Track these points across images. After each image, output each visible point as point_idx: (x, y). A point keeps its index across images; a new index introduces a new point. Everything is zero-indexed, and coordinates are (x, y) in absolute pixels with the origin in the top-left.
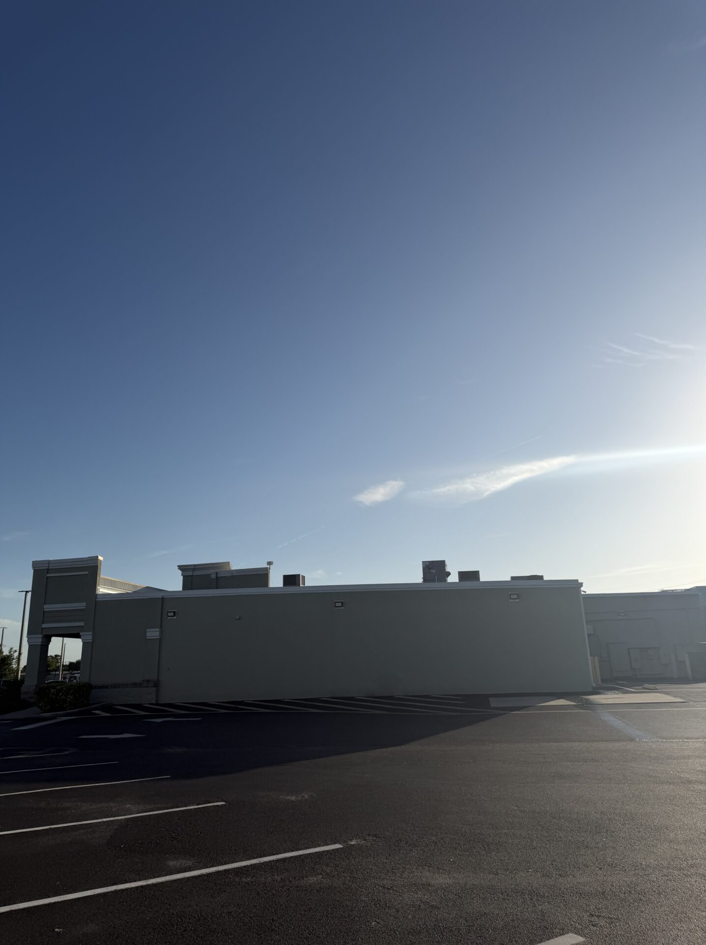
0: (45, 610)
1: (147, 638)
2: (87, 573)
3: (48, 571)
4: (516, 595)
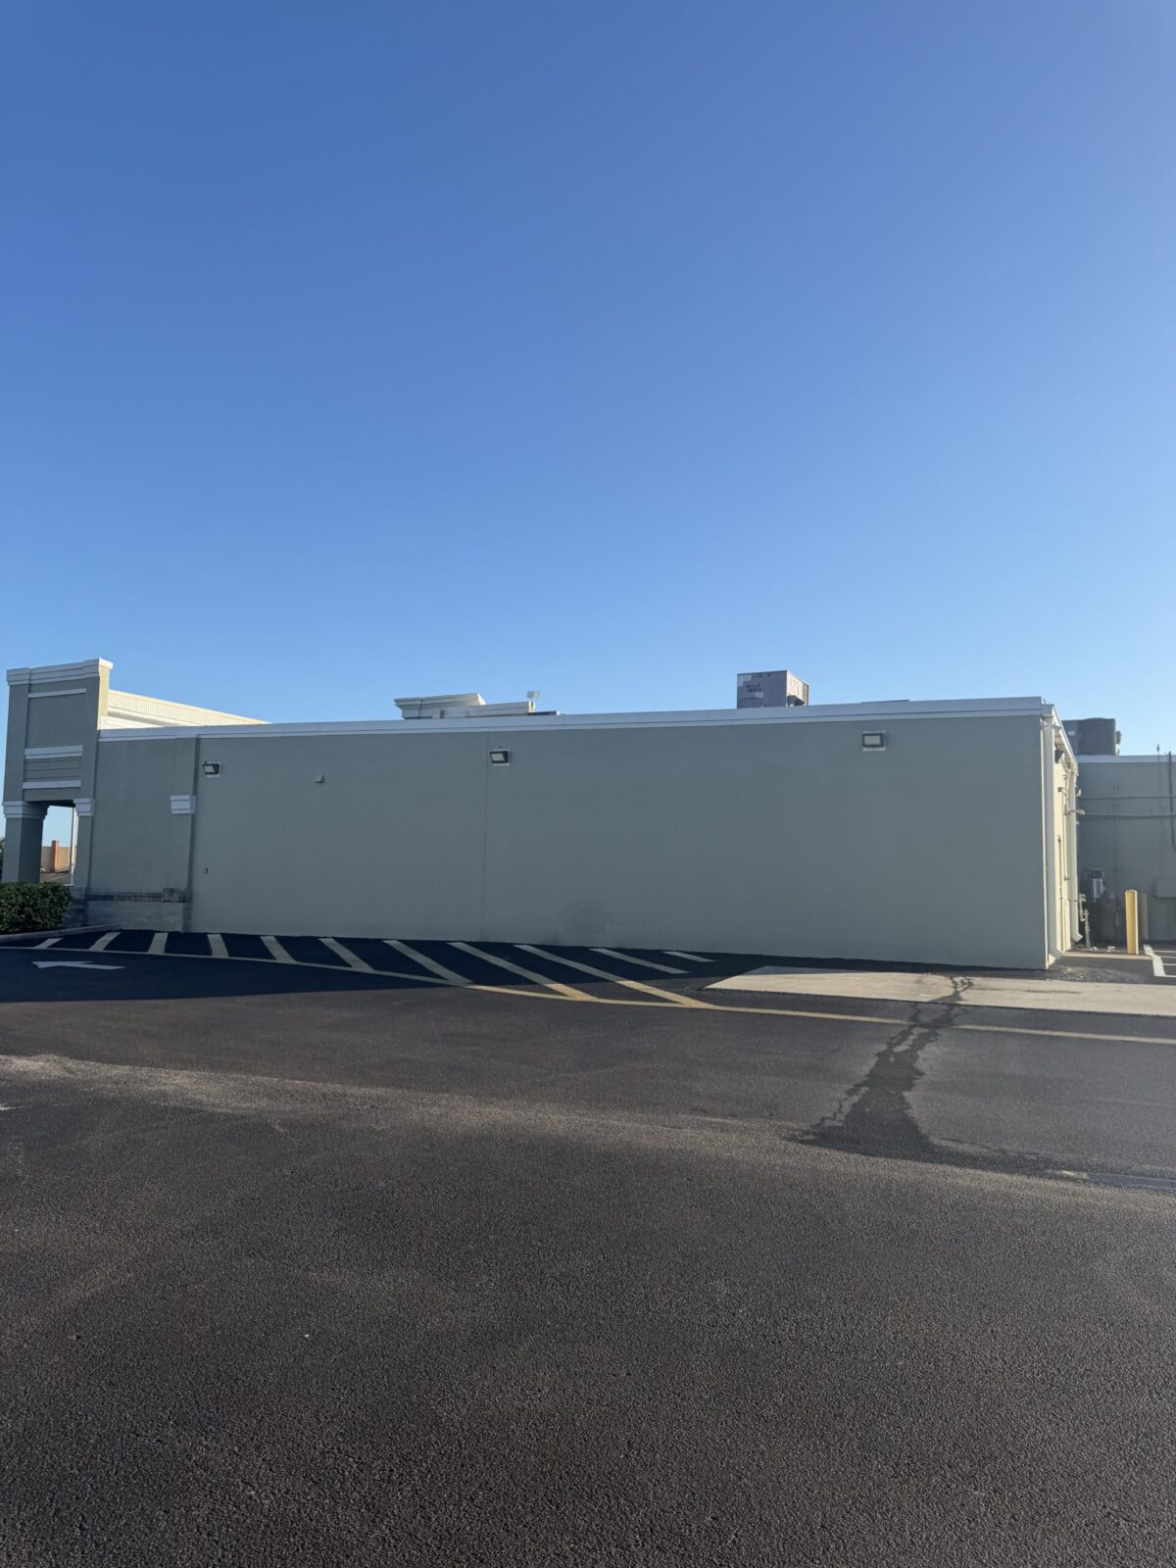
0: (27, 758)
1: (173, 812)
2: (84, 690)
3: (30, 687)
4: (878, 737)
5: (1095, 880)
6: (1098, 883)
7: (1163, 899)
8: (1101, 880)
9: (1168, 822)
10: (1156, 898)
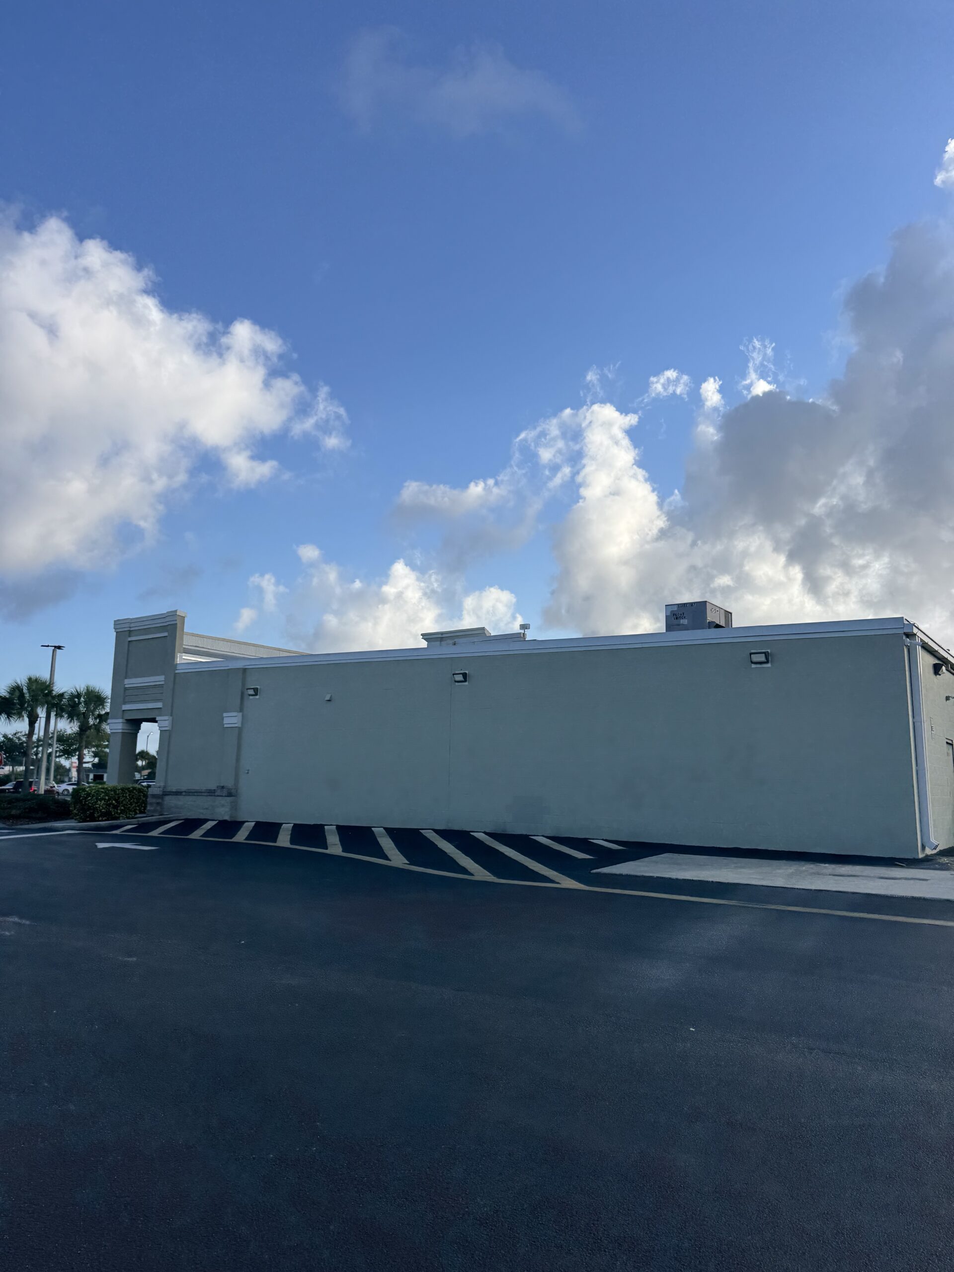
0: (126, 686)
1: (225, 726)
2: (166, 634)
3: (130, 633)
4: (764, 655)
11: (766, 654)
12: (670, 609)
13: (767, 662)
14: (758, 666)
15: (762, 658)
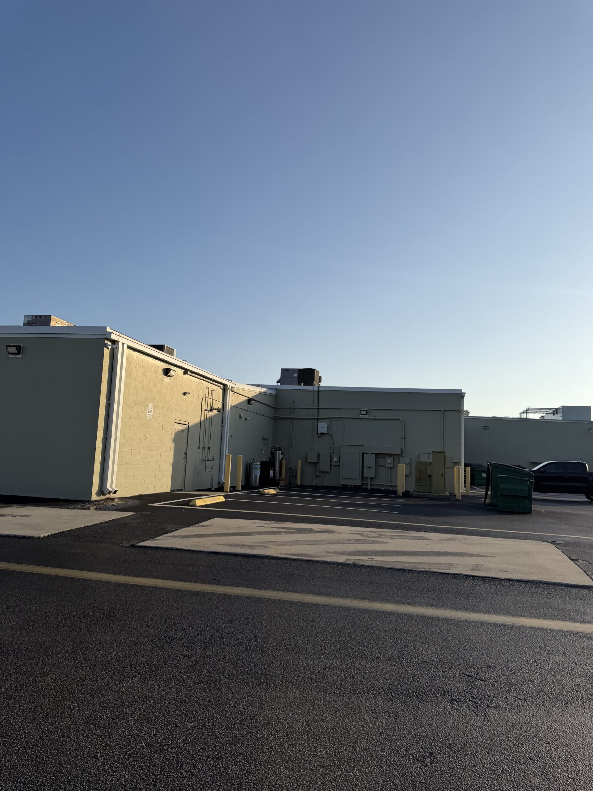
4: (15, 347)
5: (278, 452)
6: (279, 454)
7: (310, 462)
8: (281, 452)
9: (316, 421)
10: (307, 461)
11: (19, 349)
12: (27, 319)
13: (19, 353)
14: (13, 356)
15: (14, 350)
